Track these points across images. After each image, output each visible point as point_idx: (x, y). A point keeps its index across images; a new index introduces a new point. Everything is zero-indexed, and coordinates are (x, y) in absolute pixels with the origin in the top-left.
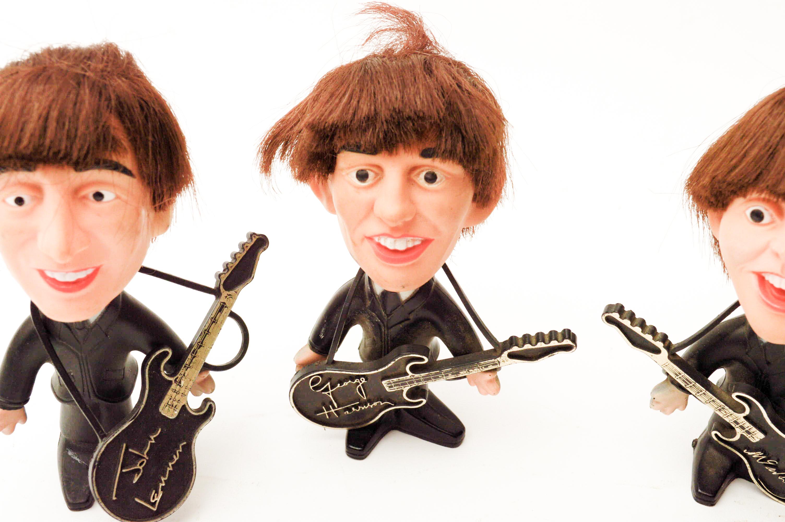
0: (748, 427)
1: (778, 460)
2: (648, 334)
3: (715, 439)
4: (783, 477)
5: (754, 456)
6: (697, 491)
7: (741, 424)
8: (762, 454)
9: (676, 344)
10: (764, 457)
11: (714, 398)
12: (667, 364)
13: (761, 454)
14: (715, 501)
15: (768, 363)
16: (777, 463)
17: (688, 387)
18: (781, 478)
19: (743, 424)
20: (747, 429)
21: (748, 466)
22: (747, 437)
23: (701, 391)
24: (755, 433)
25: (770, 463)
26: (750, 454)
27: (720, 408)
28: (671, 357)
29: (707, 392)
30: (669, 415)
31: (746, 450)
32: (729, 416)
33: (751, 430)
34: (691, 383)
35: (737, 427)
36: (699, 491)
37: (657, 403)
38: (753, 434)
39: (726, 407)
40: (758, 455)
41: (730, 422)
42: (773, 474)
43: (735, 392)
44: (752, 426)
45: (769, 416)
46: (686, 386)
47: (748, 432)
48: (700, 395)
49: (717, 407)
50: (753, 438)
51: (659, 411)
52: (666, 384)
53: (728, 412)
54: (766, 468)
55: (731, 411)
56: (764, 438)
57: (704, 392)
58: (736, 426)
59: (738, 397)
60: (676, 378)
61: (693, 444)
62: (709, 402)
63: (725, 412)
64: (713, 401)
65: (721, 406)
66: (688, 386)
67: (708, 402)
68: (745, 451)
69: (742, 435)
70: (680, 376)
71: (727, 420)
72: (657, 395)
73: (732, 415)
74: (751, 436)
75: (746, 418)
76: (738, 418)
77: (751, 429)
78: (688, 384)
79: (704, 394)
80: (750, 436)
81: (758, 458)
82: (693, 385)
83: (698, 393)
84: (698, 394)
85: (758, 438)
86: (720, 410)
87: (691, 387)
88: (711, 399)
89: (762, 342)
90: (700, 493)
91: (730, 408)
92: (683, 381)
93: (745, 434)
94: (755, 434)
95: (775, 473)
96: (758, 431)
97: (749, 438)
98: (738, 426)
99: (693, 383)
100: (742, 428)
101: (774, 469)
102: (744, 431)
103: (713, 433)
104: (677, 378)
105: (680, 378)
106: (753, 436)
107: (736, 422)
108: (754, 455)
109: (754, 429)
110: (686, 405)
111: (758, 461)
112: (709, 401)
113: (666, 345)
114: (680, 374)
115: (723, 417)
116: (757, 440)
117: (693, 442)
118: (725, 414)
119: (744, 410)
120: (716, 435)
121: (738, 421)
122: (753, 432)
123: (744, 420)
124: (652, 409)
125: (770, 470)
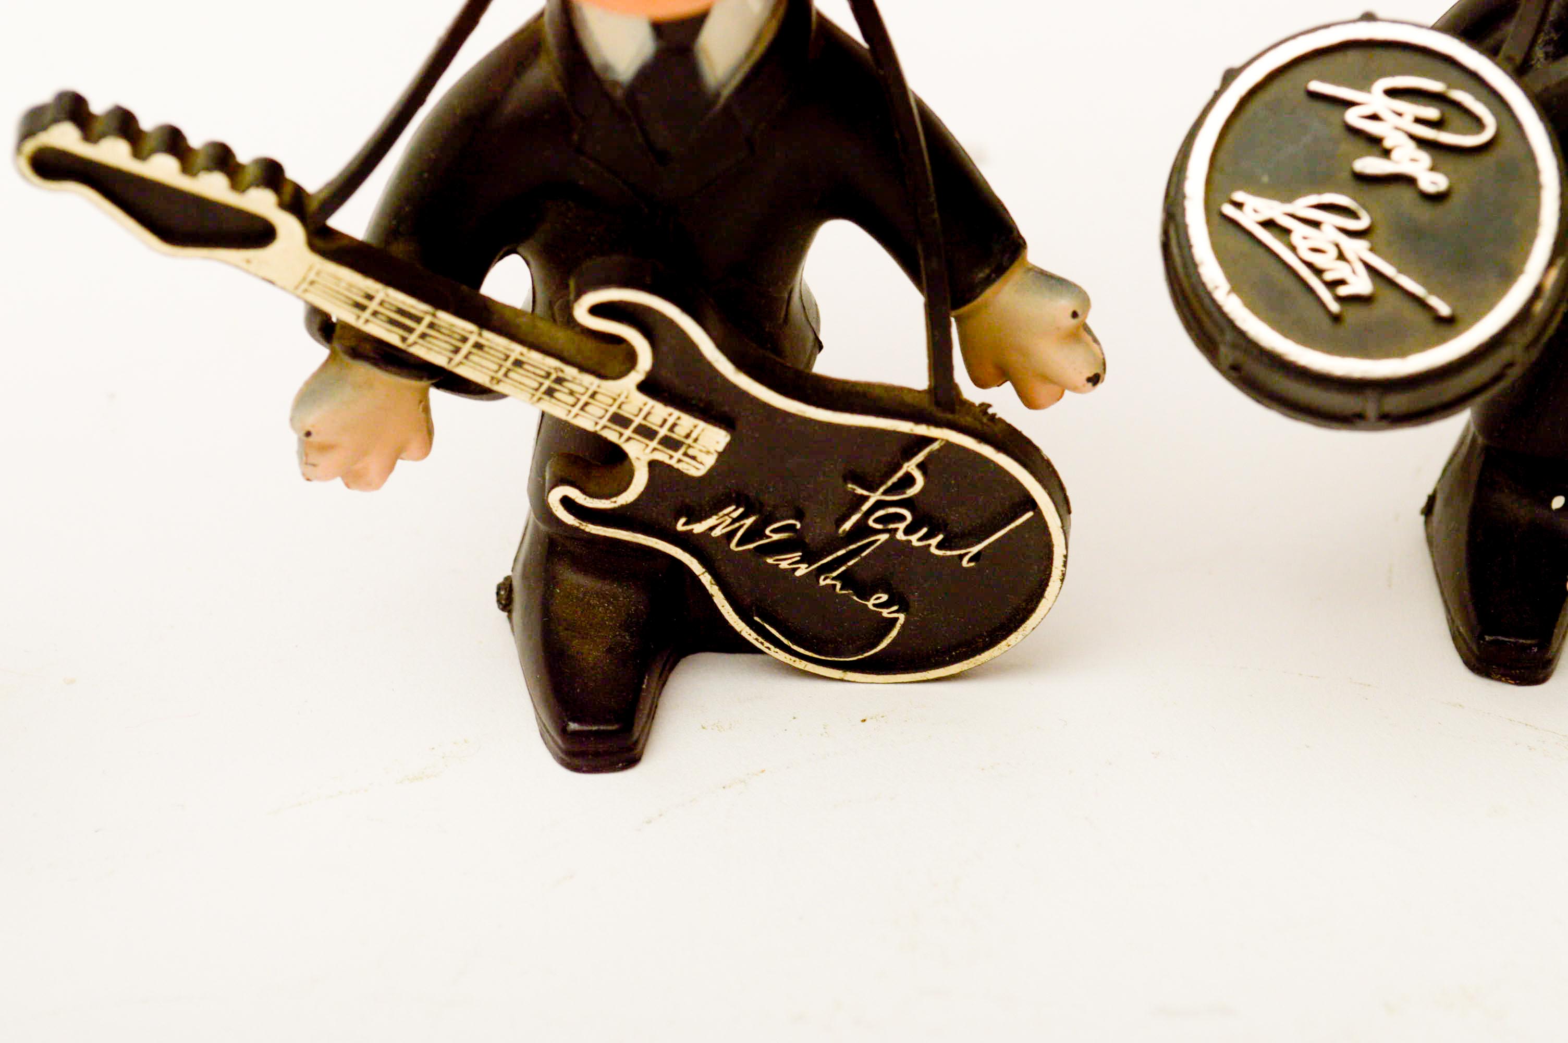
0: (665, 421)
1: (799, 516)
2: (209, 169)
3: (569, 519)
4: (835, 574)
5: (717, 533)
6: (563, 732)
7: (637, 421)
8: (741, 510)
9: (321, 191)
10: (749, 522)
11: (517, 350)
12: (312, 276)
13: (735, 515)
14: (636, 743)
15: (663, 157)
16: (799, 526)
17: (415, 343)
18: (829, 581)
19: (645, 418)
20: (663, 432)
21: (706, 579)
22: (673, 462)
23: (464, 340)
24: (694, 436)
25: (776, 537)
26: (699, 528)
27: (547, 383)
28: (319, 243)
29: (487, 334)
30: (378, 486)
31: (683, 520)
32: (586, 404)
33: (676, 429)
34: (418, 320)
35: (629, 439)
36: (573, 726)
37: (324, 448)
38: (689, 441)
39: (570, 372)
40: (729, 521)
41: (598, 428)
42: (798, 573)
43: (579, 294)
44: (677, 413)
45: (722, 346)
46: (404, 339)
47: (671, 443)
48: (466, 357)
49: (536, 385)
50: (694, 458)
51: (338, 482)
52: (333, 369)
53: (582, 390)
54: (770, 561)
55: (589, 380)
56: (729, 445)
57: (473, 339)
58: (621, 435)
59: (597, 310)
60: (362, 321)
61: (499, 601)
62: (506, 375)
63: (572, 393)
64: (518, 363)
65: (548, 375)
66: (412, 338)
67: (500, 375)
68: (680, 526)
69: (653, 465)
70: (373, 306)
71: (586, 423)
72: (313, 418)
73: (598, 397)
74: (685, 454)
75: (645, 387)
76: (622, 399)
77: (674, 425)
78: (410, 330)
79: (478, 346)
80: (678, 455)
81: (730, 535)
82: (431, 326)
83: (457, 350)
84: (459, 357)
85: (708, 453)
86: (550, 392)
87: (423, 336)
88: (507, 357)
89: (616, 84)
90: (575, 733)
91: (583, 369)
92: (392, 322)
93: (662, 456)
94: (696, 440)
95: (803, 570)
96: (702, 424)
97: (680, 466)
98: (628, 433)
99: (428, 319)
100: (646, 432)
101: (797, 556)
102: (654, 444)
103: (555, 497)
104: (367, 321)
105: (375, 313)
106: (691, 452)
107: (620, 420)
108: (712, 528)
109: (686, 422)
110: (430, 432)
111: (733, 546)
112: (503, 370)
113: (287, 197)
114: (370, 297)
115: (570, 419)
116: (709, 461)
117: (498, 594)
118: (571, 400)
119: (631, 358)
120: (567, 502)
121: (626, 412)
122: (688, 436)
123: (641, 399)
124: (315, 484)
125: (784, 565)
